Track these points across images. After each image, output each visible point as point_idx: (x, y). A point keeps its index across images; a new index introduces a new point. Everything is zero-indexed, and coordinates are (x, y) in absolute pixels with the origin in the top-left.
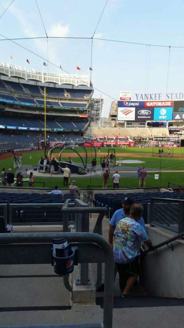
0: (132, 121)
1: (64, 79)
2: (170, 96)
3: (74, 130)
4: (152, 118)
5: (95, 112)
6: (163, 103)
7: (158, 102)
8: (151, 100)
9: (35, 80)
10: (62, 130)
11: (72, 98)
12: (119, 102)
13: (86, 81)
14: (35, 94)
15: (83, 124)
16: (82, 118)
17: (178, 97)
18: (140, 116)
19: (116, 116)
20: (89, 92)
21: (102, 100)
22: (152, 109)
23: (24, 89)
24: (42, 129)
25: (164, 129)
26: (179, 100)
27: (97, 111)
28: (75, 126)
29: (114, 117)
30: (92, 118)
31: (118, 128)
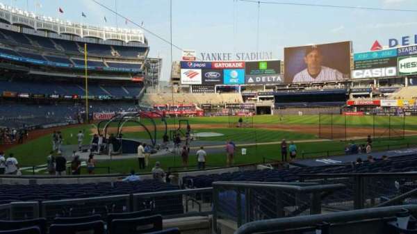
0: (198, 85)
1: (111, 33)
2: (241, 56)
3: (126, 97)
4: (222, 82)
5: (152, 75)
6: (234, 64)
7: (228, 63)
8: (220, 61)
9: (70, 34)
11: (122, 57)
12: (181, 62)
13: (139, 36)
14: (70, 52)
15: (137, 89)
16: (135, 82)
17: (250, 56)
18: (207, 79)
19: (179, 79)
20: (144, 49)
21: (160, 60)
22: (221, 70)
23: (56, 45)
24: (82, 97)
25: (237, 94)
26: (250, 61)
27: (154, 73)
28: (128, 93)
29: (176, 80)
30: (148, 82)
31: (181, 94)
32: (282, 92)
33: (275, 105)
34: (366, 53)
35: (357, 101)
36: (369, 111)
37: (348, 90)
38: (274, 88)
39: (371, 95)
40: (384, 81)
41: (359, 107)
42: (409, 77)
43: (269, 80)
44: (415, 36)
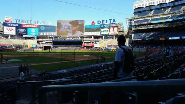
0: (14, 35)
2: (36, 22)
4: (27, 34)
6: (33, 26)
7: (30, 25)
8: (26, 24)
12: (4, 23)
17: (41, 23)
18: (19, 32)
22: (26, 29)
25: (34, 40)
29: (1, 32)
31: (4, 39)
32: (56, 40)
33: (53, 46)
36: (90, 49)
37: (83, 40)
38: (53, 38)
39: (91, 42)
40: (96, 37)
41: (87, 47)
43: (50, 35)
44: (106, 21)
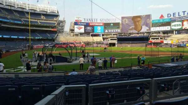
0: (83, 33)
1: (41, 8)
2: (102, 20)
5: (61, 28)
6: (99, 24)
7: (96, 23)
8: (92, 22)
9: (22, 8)
10: (41, 38)
11: (47, 19)
12: (75, 22)
13: (55, 9)
14: (22, 16)
15: (53, 35)
16: (53, 31)
17: (106, 21)
18: (87, 30)
19: (73, 30)
20: (57, 16)
21: (65, 21)
22: (93, 26)
23: (14, 13)
24: (28, 38)
25: (100, 37)
27: (62, 27)
28: (49, 36)
29: (72, 31)
30: (59, 31)
31: (75, 37)
32: (121, 36)
33: (117, 42)
34: (157, 20)
35: (153, 41)
36: (159, 45)
37: (149, 36)
38: (117, 35)
39: (159, 38)
40: (165, 32)
41: (154, 43)
42: (176, 31)
43: (114, 31)
44: (179, 13)
